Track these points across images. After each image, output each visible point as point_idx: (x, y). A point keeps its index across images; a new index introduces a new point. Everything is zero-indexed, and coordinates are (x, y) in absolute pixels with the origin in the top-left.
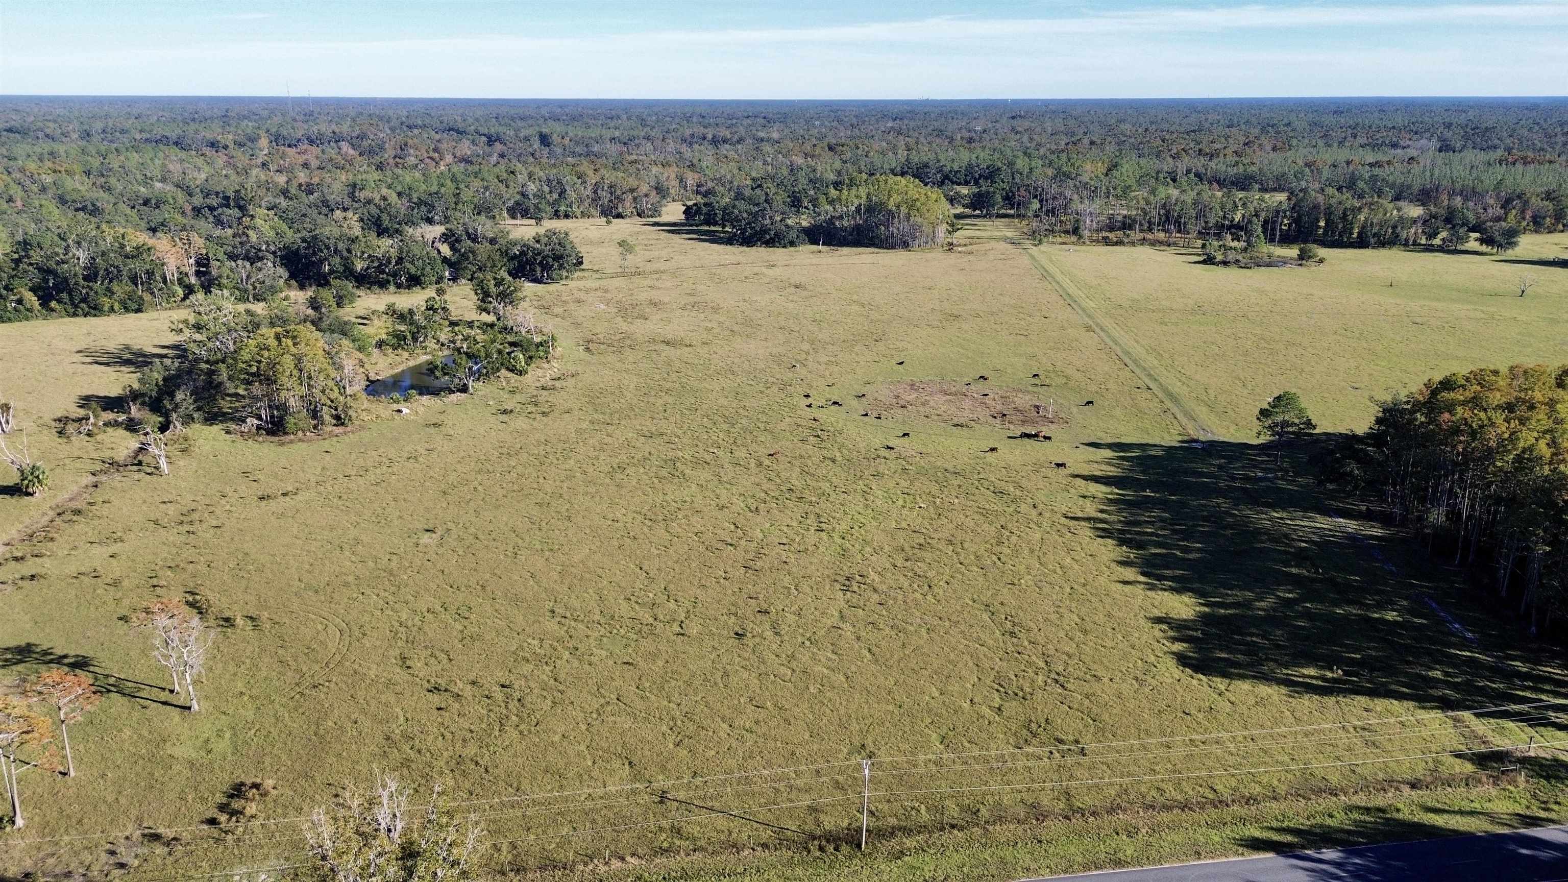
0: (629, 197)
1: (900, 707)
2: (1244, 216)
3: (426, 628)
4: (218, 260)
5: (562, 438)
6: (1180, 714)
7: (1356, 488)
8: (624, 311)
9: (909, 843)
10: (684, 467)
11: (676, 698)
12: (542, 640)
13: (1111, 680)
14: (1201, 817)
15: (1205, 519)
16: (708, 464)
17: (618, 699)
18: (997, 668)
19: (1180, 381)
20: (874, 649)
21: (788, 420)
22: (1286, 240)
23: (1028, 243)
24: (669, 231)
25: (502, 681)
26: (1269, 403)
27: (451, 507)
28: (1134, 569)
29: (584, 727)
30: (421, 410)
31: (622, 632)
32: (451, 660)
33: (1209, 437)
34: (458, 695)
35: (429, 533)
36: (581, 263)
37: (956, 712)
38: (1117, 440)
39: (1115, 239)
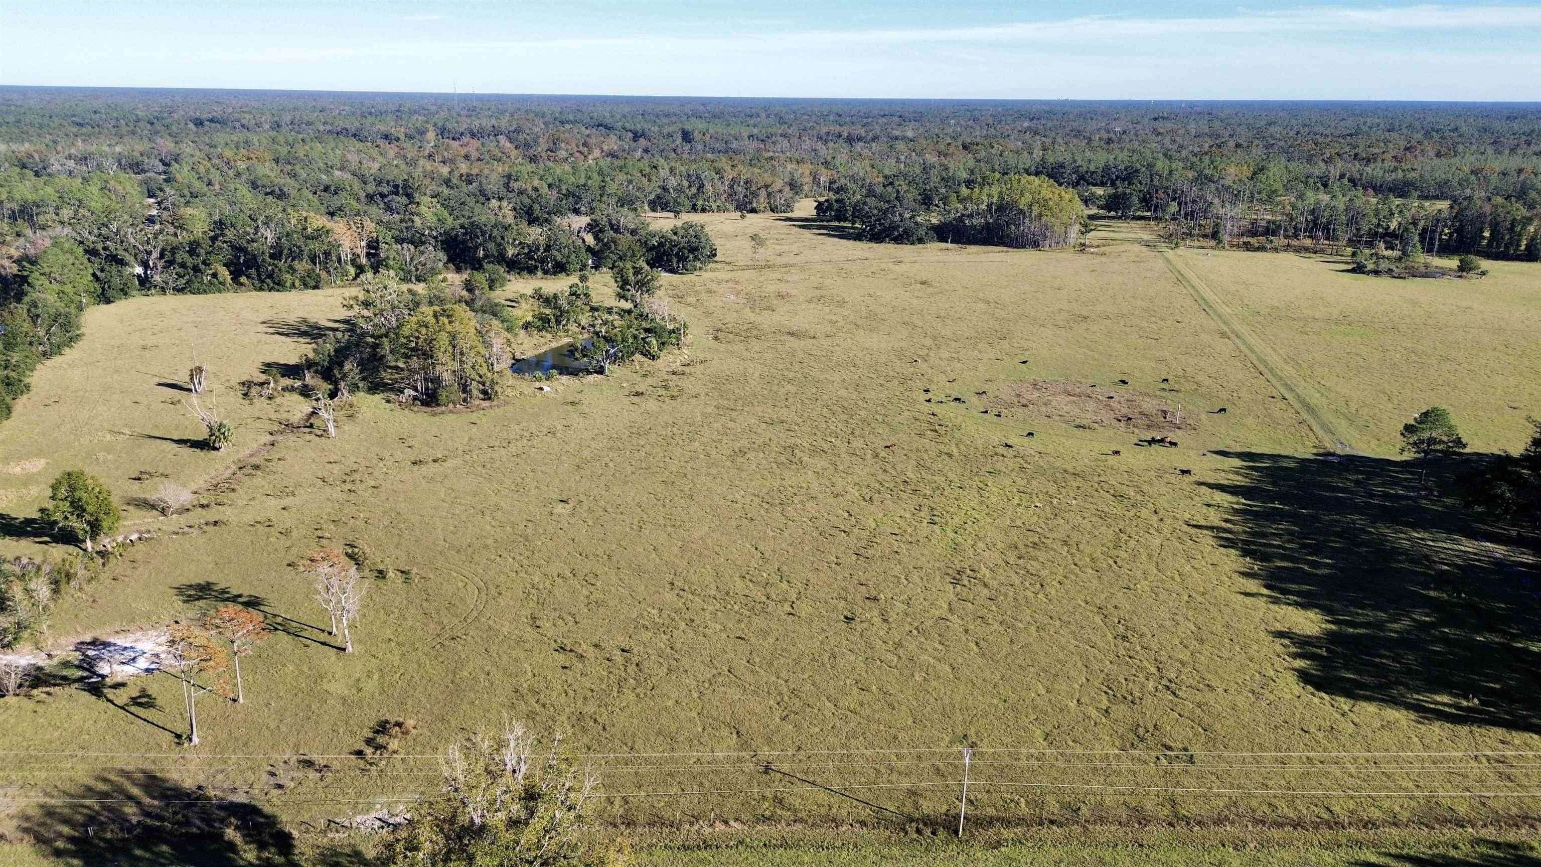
0: (763, 193)
1: (1005, 701)
2: (1400, 224)
3: (556, 591)
4: (386, 243)
5: (689, 421)
6: (1298, 732)
7: (1506, 511)
8: (754, 302)
9: (1006, 834)
10: (802, 454)
11: (784, 674)
12: (661, 610)
13: (1226, 691)
14: (1314, 837)
15: (1339, 535)
16: (826, 452)
17: (729, 671)
18: (1106, 671)
19: (1319, 392)
20: (982, 643)
21: (906, 413)
22: (1446, 250)
23: (1163, 247)
24: (800, 226)
25: (623, 646)
26: (1415, 419)
27: (584, 480)
28: (1257, 581)
29: (696, 695)
30: (561, 388)
31: (736, 608)
32: (577, 623)
33: (1348, 451)
34: (582, 656)
35: (562, 503)
36: (715, 255)
37: (1061, 710)
38: (1247, 450)
39: (1257, 245)
